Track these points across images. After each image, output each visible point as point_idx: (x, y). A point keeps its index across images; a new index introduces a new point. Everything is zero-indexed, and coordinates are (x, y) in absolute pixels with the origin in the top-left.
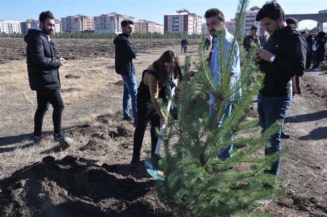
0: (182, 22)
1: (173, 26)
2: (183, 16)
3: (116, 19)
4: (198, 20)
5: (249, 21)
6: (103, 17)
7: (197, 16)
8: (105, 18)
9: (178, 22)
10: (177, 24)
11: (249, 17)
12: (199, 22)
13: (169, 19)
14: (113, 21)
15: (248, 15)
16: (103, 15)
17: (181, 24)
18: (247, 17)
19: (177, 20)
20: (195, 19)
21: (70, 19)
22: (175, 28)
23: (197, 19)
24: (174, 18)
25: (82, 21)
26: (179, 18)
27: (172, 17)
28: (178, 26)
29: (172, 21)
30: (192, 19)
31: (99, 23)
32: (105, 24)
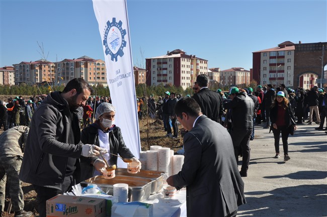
0: (172, 69)
1: (159, 75)
2: (173, 60)
3: (83, 66)
4: (200, 65)
5: (274, 65)
6: (65, 63)
7: (197, 59)
8: (67, 64)
9: (166, 69)
10: (165, 72)
11: (274, 57)
12: (201, 68)
13: (152, 64)
14: (79, 69)
15: (272, 55)
16: (66, 60)
17: (170, 72)
18: (271, 58)
19: (164, 66)
20: (195, 64)
21: (24, 66)
22: (162, 78)
23: (197, 64)
24: (160, 63)
25: (41, 69)
26: (166, 63)
27: (156, 61)
28: (166, 75)
29: (156, 67)
30: (189, 63)
31: (61, 71)
32: (68, 73)
